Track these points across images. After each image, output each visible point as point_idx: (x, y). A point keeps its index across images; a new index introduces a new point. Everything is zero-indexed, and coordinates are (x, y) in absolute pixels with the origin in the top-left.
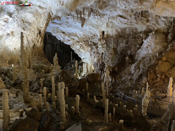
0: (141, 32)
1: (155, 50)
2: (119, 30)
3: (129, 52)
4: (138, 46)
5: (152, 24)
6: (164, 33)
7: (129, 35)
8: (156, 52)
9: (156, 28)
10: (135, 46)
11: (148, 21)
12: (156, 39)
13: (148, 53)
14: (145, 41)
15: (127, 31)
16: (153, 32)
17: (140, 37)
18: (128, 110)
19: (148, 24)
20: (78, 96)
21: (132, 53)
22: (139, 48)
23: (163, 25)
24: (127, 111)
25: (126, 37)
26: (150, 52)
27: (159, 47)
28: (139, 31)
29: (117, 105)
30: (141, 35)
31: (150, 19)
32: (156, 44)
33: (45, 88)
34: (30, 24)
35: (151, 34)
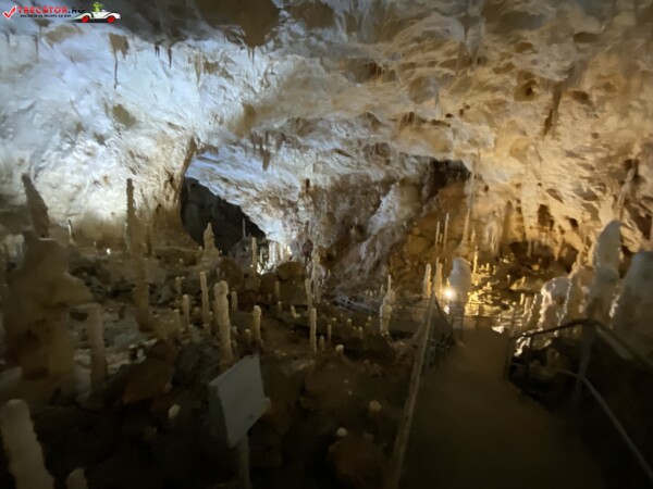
0: (376, 183)
1: (402, 216)
2: (338, 178)
3: (356, 220)
4: (372, 209)
5: (394, 168)
6: (415, 185)
7: (355, 188)
8: (403, 220)
9: (402, 176)
10: (367, 209)
11: (388, 162)
12: (402, 194)
13: (390, 222)
14: (384, 200)
15: (352, 181)
16: (398, 184)
17: (375, 191)
18: (355, 328)
19: (389, 167)
20: (257, 308)
21: (362, 222)
22: (373, 213)
23: (414, 171)
24: (353, 330)
25: (350, 191)
26: (393, 219)
27: (408, 211)
28: (373, 180)
29: (335, 319)
30: (377, 188)
31: (392, 158)
32: (402, 204)
33: (186, 296)
34: (147, 160)
35: (393, 186)
